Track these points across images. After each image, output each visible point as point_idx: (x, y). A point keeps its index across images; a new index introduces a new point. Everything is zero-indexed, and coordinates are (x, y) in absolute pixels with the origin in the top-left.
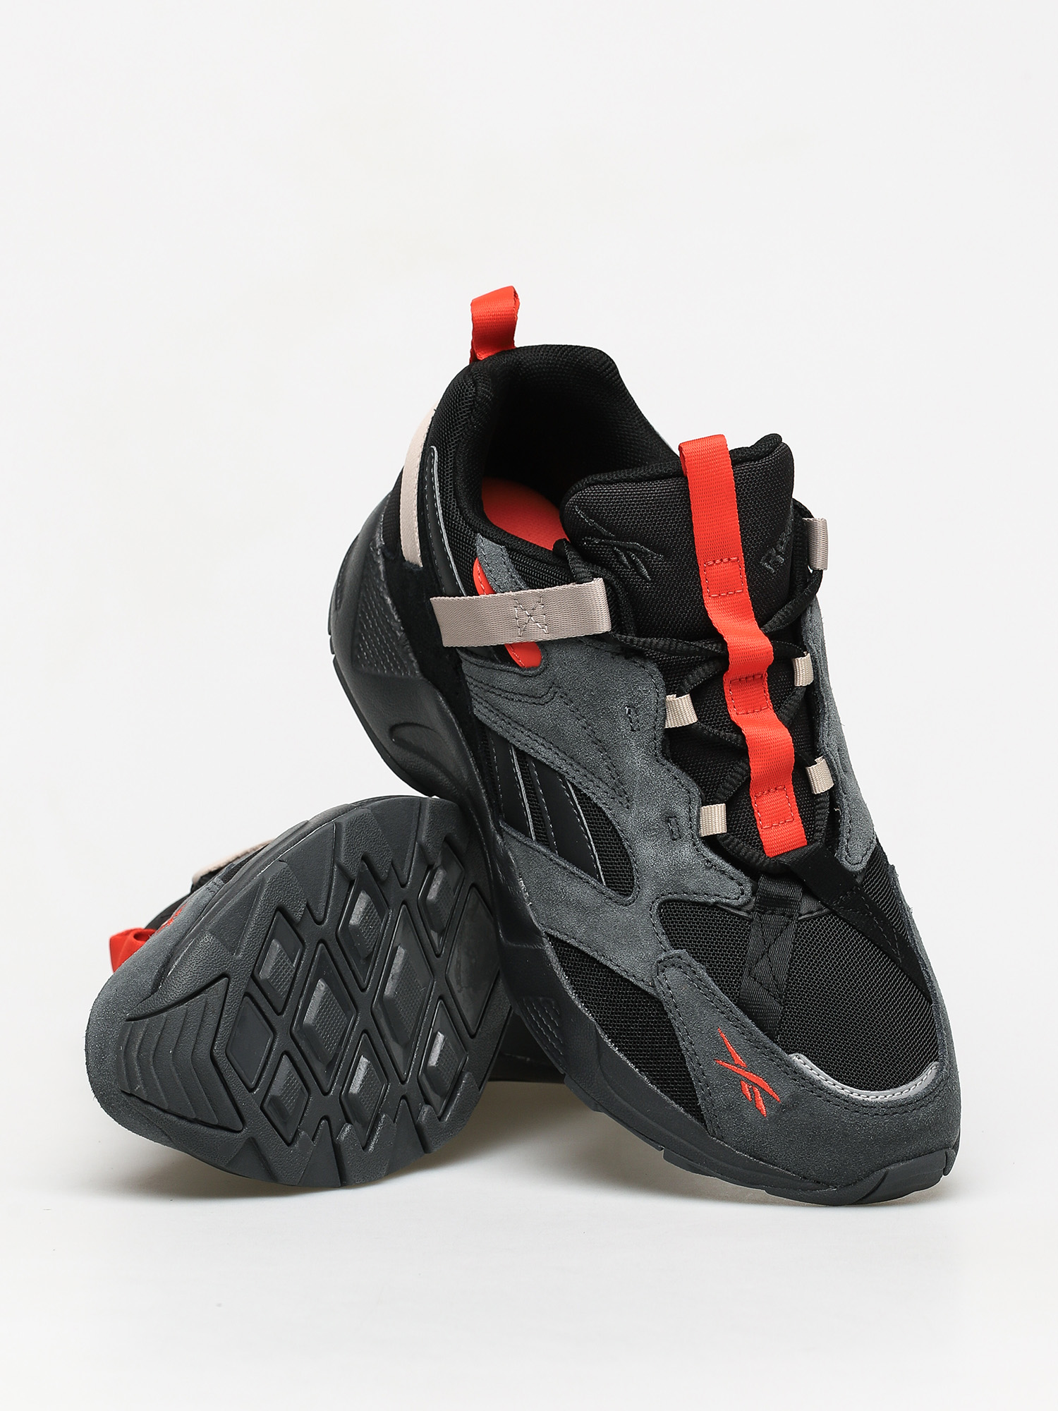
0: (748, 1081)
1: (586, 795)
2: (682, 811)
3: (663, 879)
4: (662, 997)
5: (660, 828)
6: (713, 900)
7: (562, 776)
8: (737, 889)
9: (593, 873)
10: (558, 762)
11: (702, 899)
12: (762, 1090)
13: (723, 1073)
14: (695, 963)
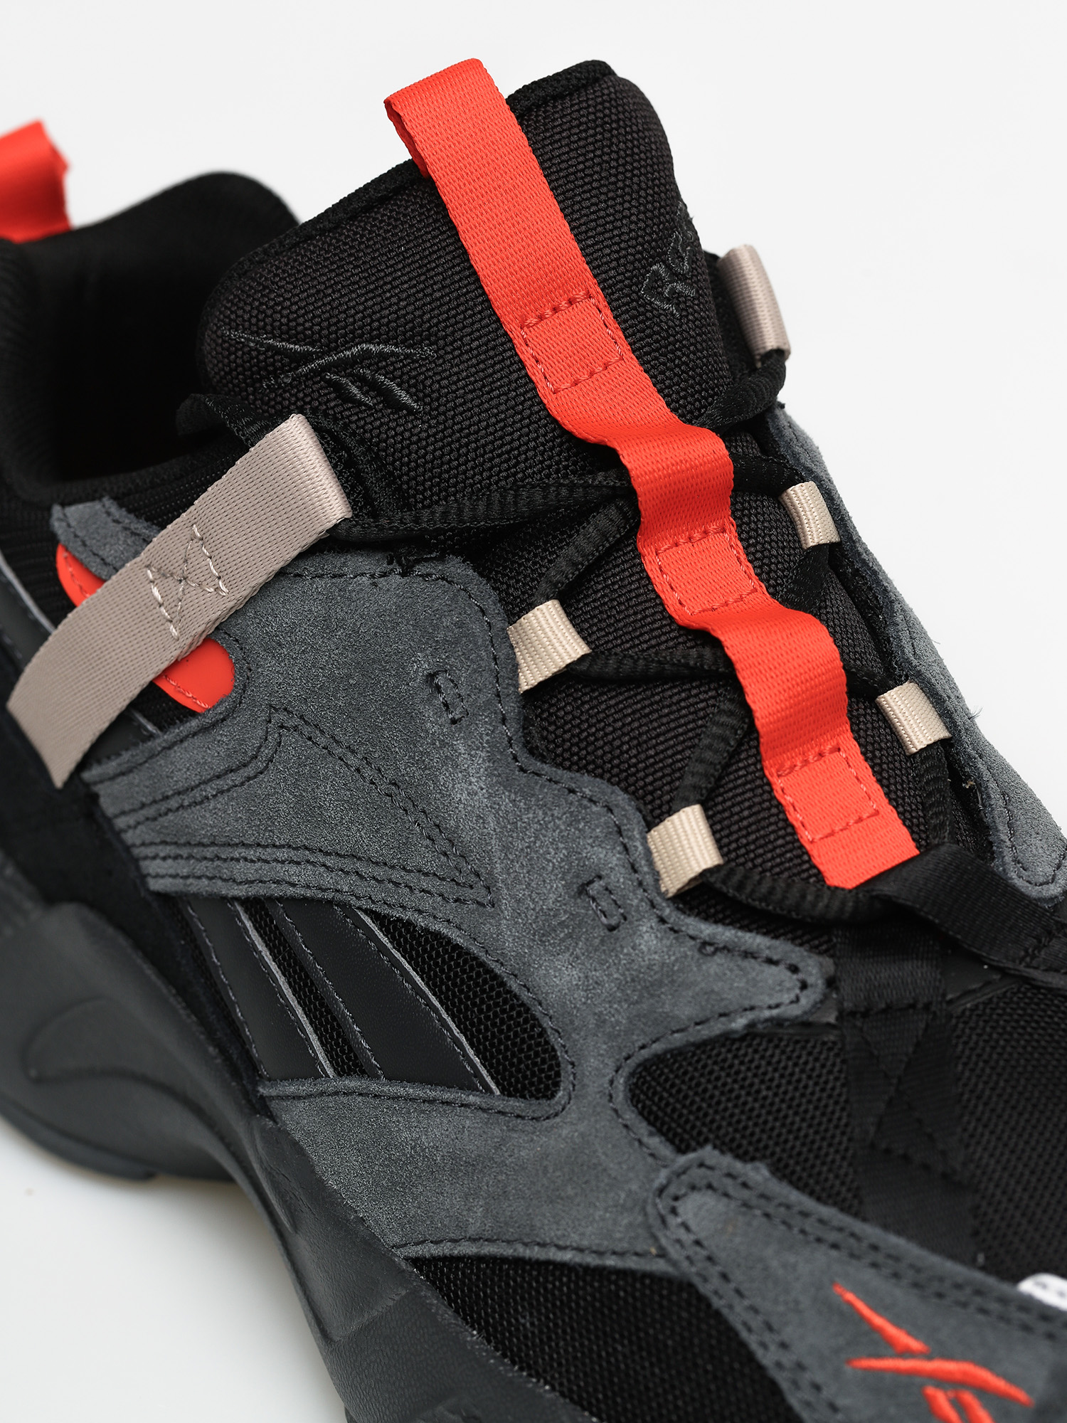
0: (942, 1381)
1: (402, 920)
2: (607, 857)
3: (618, 1022)
4: (691, 1271)
5: (573, 916)
6: (740, 1023)
7: (344, 906)
8: (791, 980)
9: (468, 1082)
10: (328, 880)
11: (717, 1028)
12: (982, 1391)
13: (878, 1385)
14: (738, 1166)
